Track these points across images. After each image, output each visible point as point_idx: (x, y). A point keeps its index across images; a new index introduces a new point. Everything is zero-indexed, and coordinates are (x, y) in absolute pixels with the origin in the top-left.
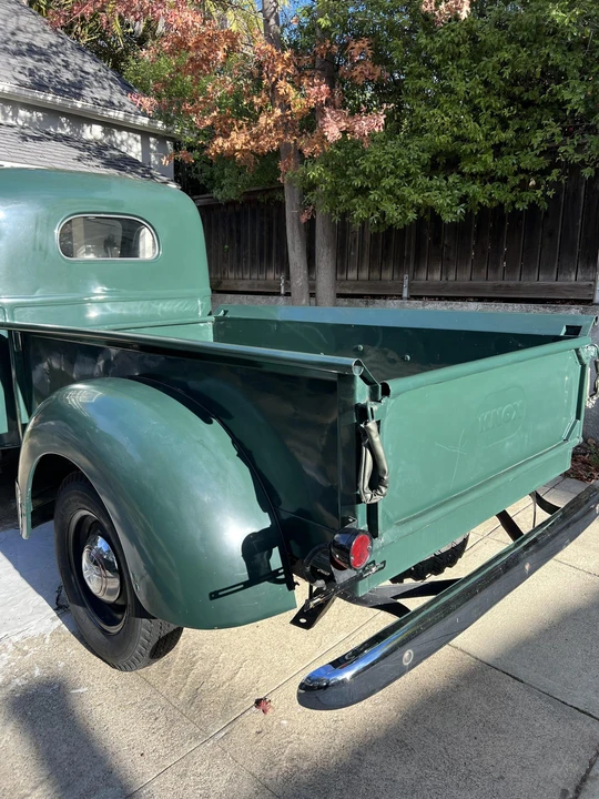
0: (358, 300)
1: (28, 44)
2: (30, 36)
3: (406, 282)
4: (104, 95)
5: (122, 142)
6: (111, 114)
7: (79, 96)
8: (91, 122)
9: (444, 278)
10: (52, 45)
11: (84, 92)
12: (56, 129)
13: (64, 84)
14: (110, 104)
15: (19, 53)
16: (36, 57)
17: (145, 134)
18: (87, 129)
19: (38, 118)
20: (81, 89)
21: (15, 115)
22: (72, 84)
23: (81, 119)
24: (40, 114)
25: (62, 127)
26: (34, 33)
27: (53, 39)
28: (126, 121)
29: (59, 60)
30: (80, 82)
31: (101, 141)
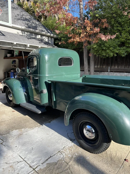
0: (98, 72)
1: (25, 18)
2: (25, 16)
3: (109, 68)
4: (41, 29)
5: (44, 38)
6: (43, 33)
7: (37, 29)
8: (38, 34)
9: (118, 68)
10: (29, 18)
11: (37, 28)
12: (32, 36)
13: (33, 27)
14: (42, 31)
15: (24, 20)
16: (27, 21)
17: (48, 37)
18: (38, 36)
19: (29, 34)
20: (36, 28)
21: (24, 33)
22: (35, 27)
23: (37, 34)
24: (29, 33)
25: (33, 36)
26: (26, 16)
27: (30, 17)
28: (45, 34)
29: (31, 22)
30: (36, 26)
31: (40, 38)
